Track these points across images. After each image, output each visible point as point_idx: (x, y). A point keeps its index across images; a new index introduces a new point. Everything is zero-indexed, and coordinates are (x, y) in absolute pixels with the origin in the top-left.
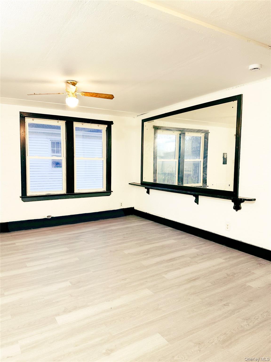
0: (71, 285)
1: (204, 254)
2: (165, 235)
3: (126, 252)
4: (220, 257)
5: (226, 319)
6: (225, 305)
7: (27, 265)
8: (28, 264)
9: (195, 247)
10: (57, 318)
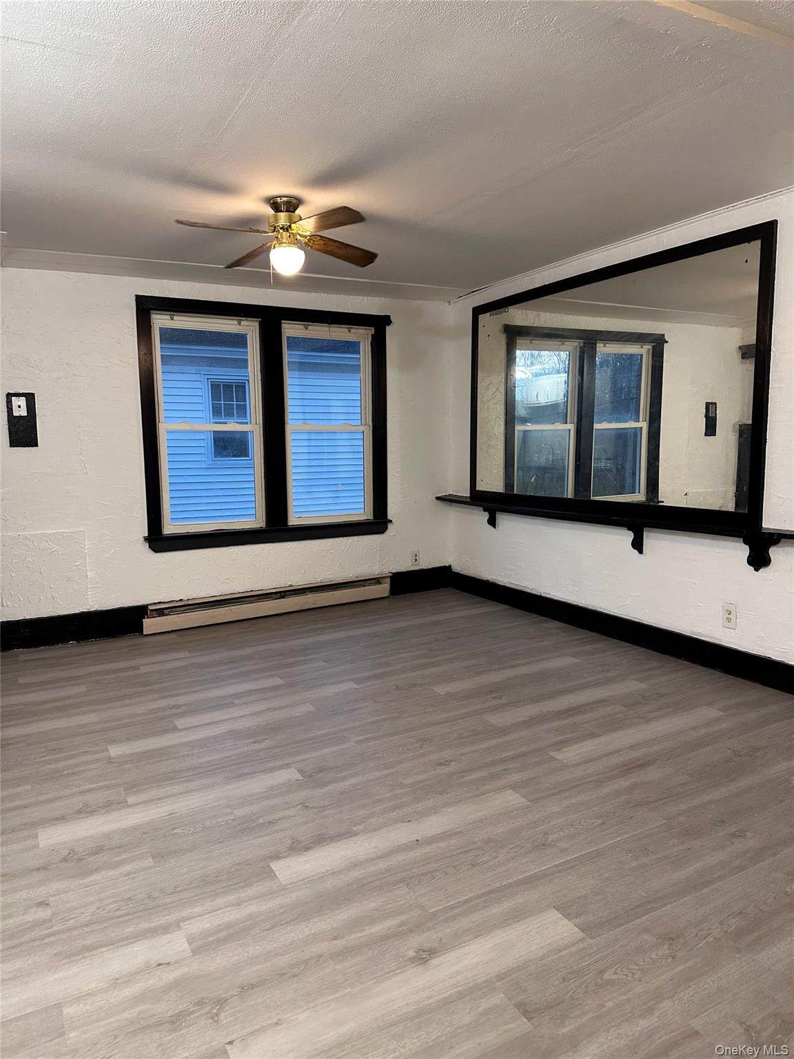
0: (302, 778)
1: (662, 696)
2: (546, 643)
3: (442, 690)
4: (710, 704)
5: (740, 874)
6: (734, 835)
7: (176, 724)
8: (180, 723)
9: (635, 677)
10: (275, 866)
